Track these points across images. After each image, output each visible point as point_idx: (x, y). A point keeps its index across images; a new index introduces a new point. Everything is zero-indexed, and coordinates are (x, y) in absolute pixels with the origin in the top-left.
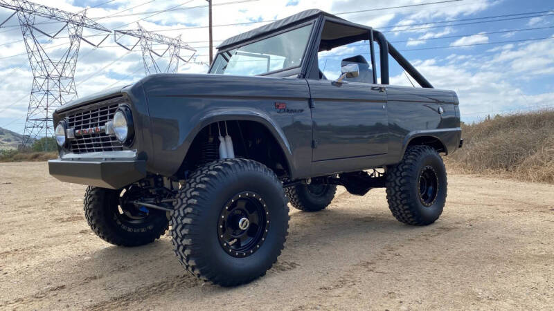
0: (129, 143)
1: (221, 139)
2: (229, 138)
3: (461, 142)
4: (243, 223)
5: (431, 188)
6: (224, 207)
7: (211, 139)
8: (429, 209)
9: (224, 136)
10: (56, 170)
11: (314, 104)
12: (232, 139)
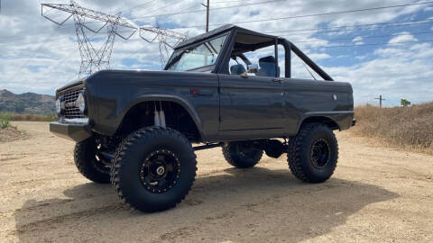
0: (86, 113)
1: (156, 113)
2: (162, 113)
3: (354, 122)
4: (160, 170)
5: (324, 155)
6: (145, 158)
7: (147, 113)
8: (321, 171)
9: (159, 110)
10: (54, 129)
11: (221, 90)
12: (165, 114)
